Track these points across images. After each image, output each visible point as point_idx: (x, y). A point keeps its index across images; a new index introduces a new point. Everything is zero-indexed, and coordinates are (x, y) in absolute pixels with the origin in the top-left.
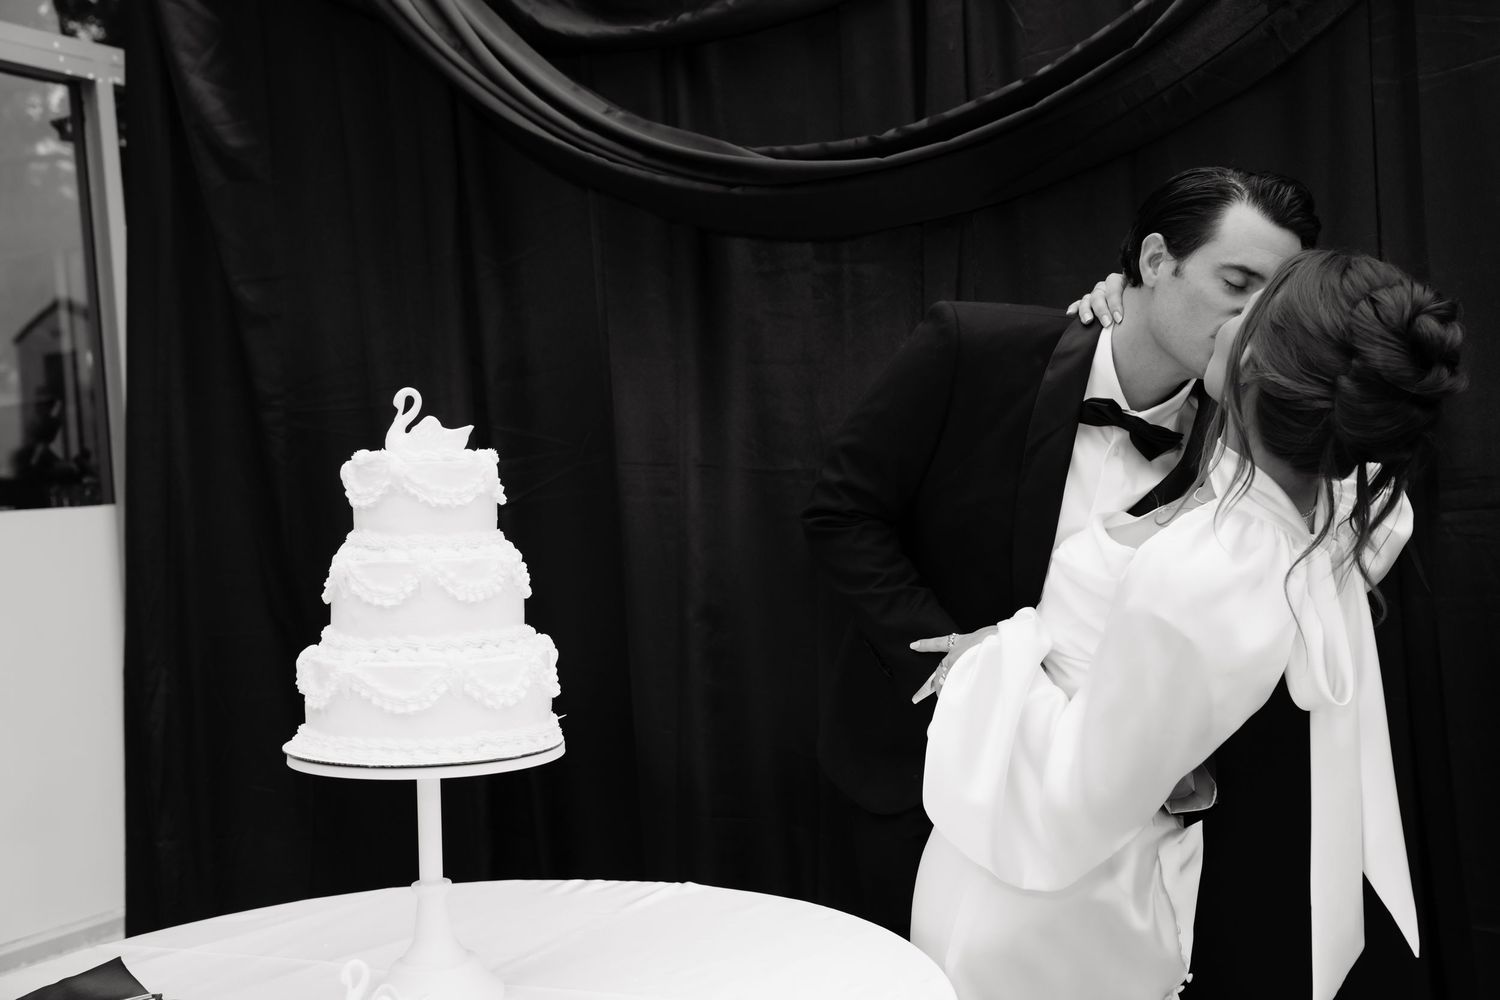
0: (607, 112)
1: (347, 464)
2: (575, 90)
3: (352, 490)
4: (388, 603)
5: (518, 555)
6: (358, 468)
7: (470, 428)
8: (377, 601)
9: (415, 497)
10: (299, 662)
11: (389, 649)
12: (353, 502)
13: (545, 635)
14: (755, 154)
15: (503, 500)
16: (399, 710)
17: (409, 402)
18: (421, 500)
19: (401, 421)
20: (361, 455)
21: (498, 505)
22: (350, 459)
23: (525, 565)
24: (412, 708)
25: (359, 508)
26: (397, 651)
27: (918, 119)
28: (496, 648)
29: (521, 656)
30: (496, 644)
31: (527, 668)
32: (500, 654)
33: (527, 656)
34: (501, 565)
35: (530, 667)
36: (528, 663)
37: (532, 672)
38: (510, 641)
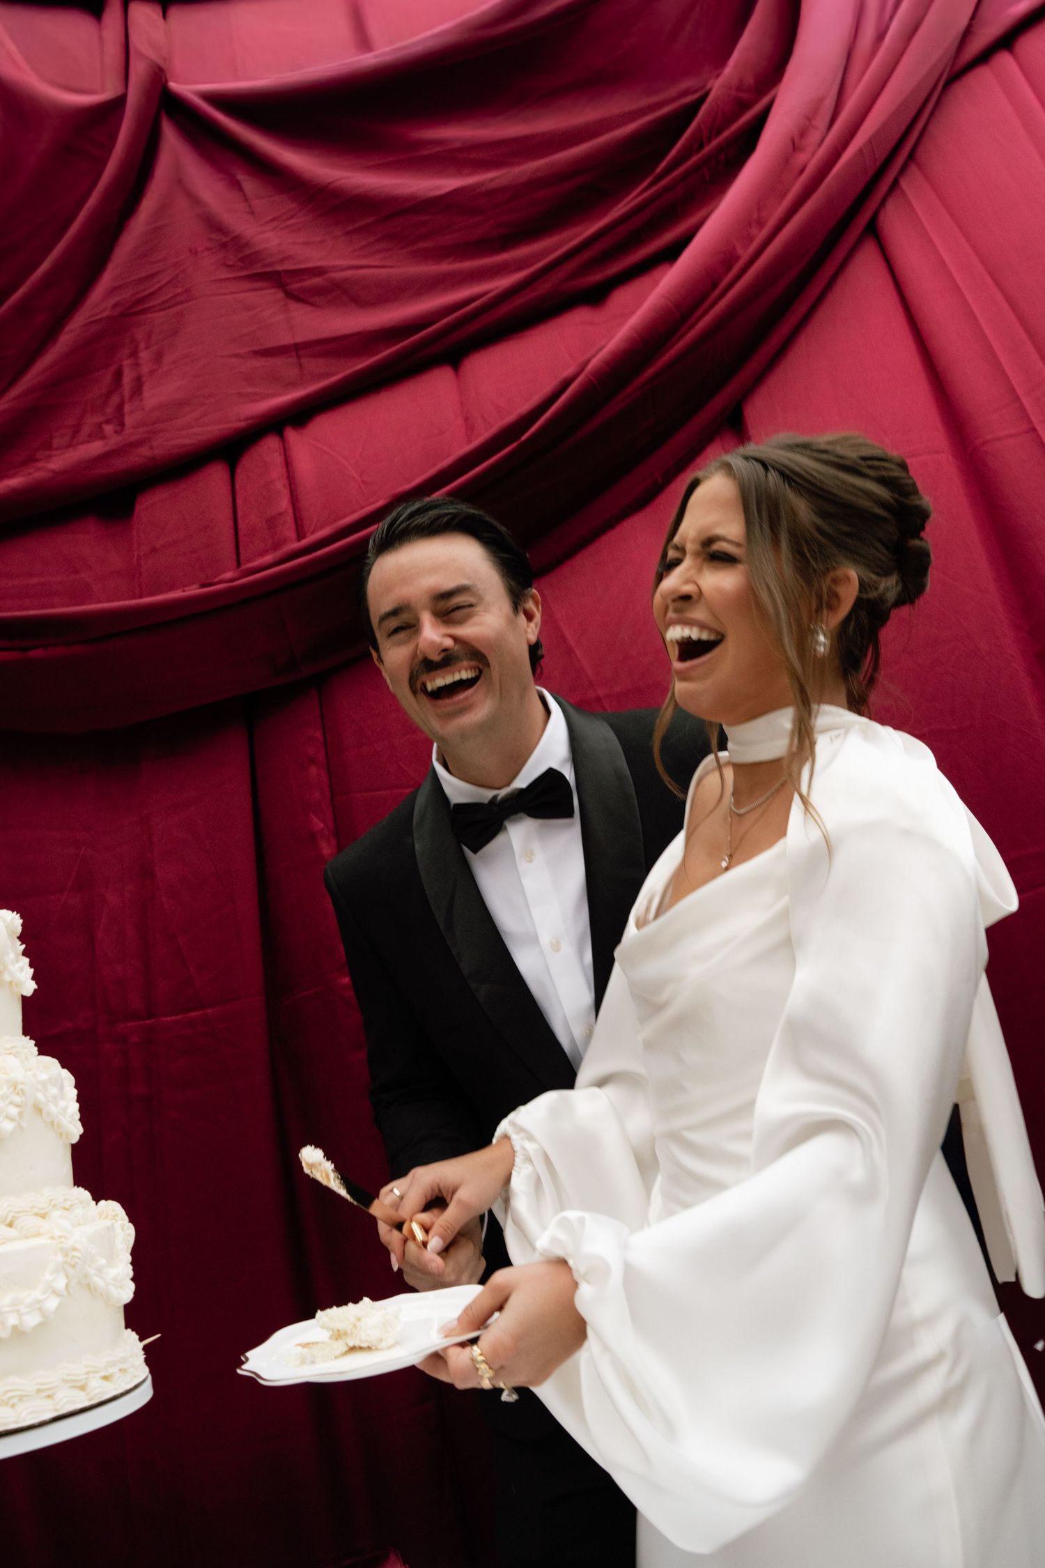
13: (109, 1202)
28: (9, 1229)
29: (52, 1238)
30: (8, 1222)
31: (60, 1258)
32: (12, 1239)
33: (60, 1237)
34: (14, 1085)
35: (66, 1255)
36: (62, 1249)
37: (70, 1264)
38: (36, 1214)
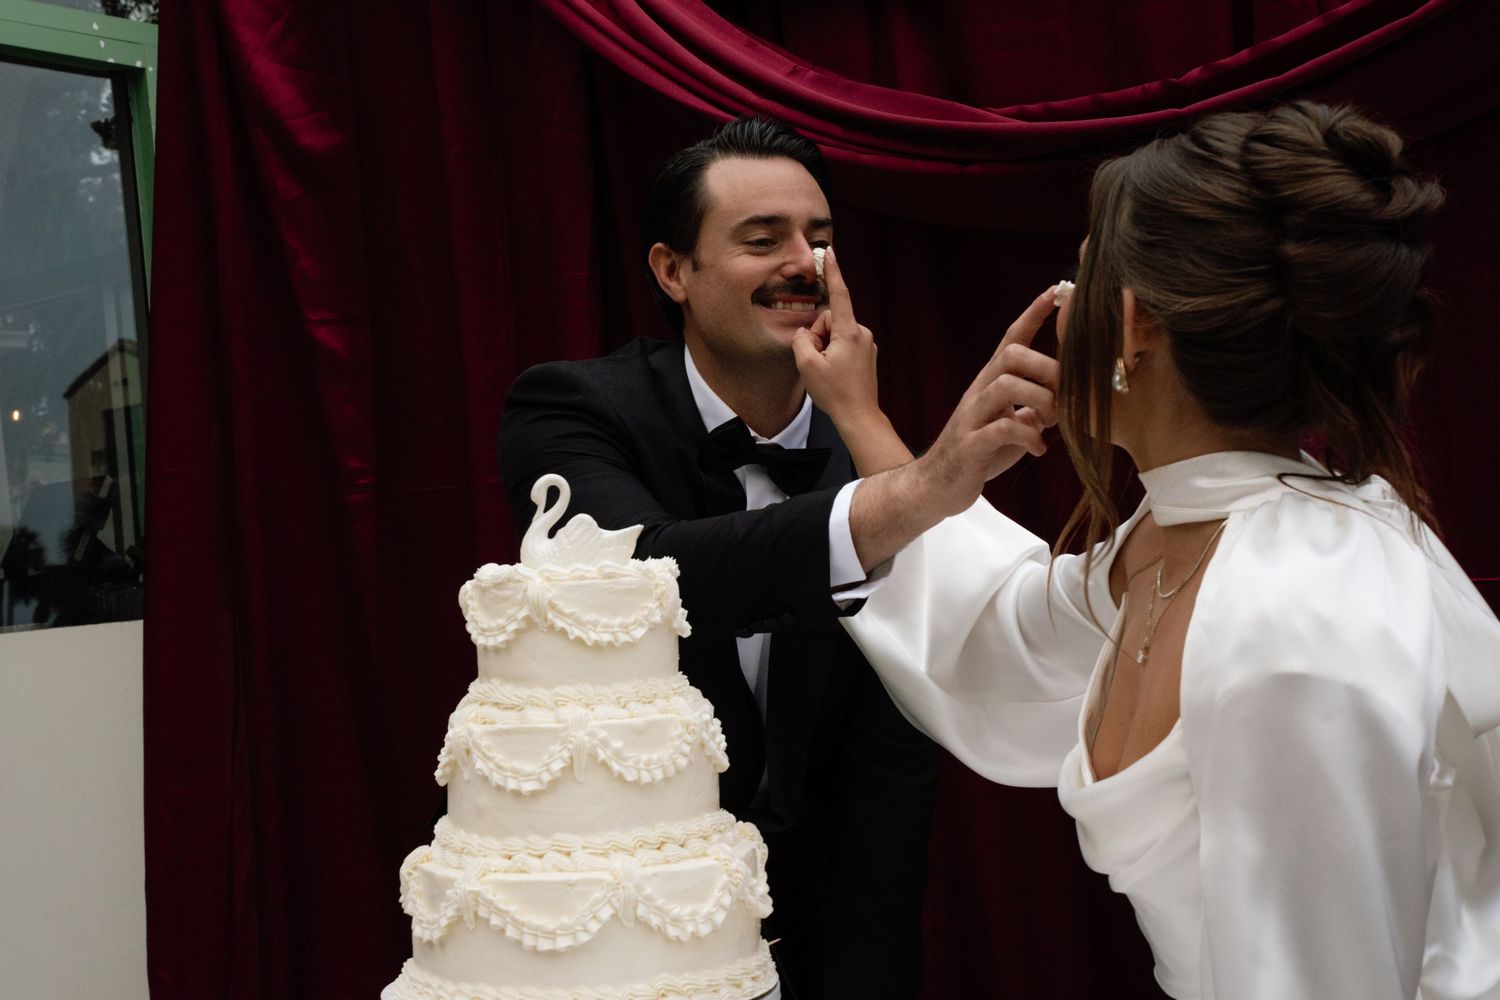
0: (793, 73)
1: (468, 585)
2: (749, 45)
3: (476, 622)
4: (528, 787)
5: (707, 707)
6: (483, 590)
7: (639, 528)
8: (511, 785)
9: (563, 632)
10: (404, 870)
11: (530, 854)
12: (478, 639)
13: (748, 824)
14: (1004, 118)
15: (686, 630)
16: (545, 945)
17: (553, 494)
18: (572, 637)
19: (542, 521)
20: (489, 571)
21: (680, 638)
22: (472, 578)
23: (717, 722)
24: (563, 943)
25: (486, 648)
26: (541, 857)
27: (1237, 50)
28: (680, 848)
29: (717, 859)
30: (681, 843)
31: (725, 878)
32: (686, 858)
33: (725, 860)
34: (687, 726)
35: (730, 876)
36: (727, 870)
37: (733, 883)
38: (701, 837)
